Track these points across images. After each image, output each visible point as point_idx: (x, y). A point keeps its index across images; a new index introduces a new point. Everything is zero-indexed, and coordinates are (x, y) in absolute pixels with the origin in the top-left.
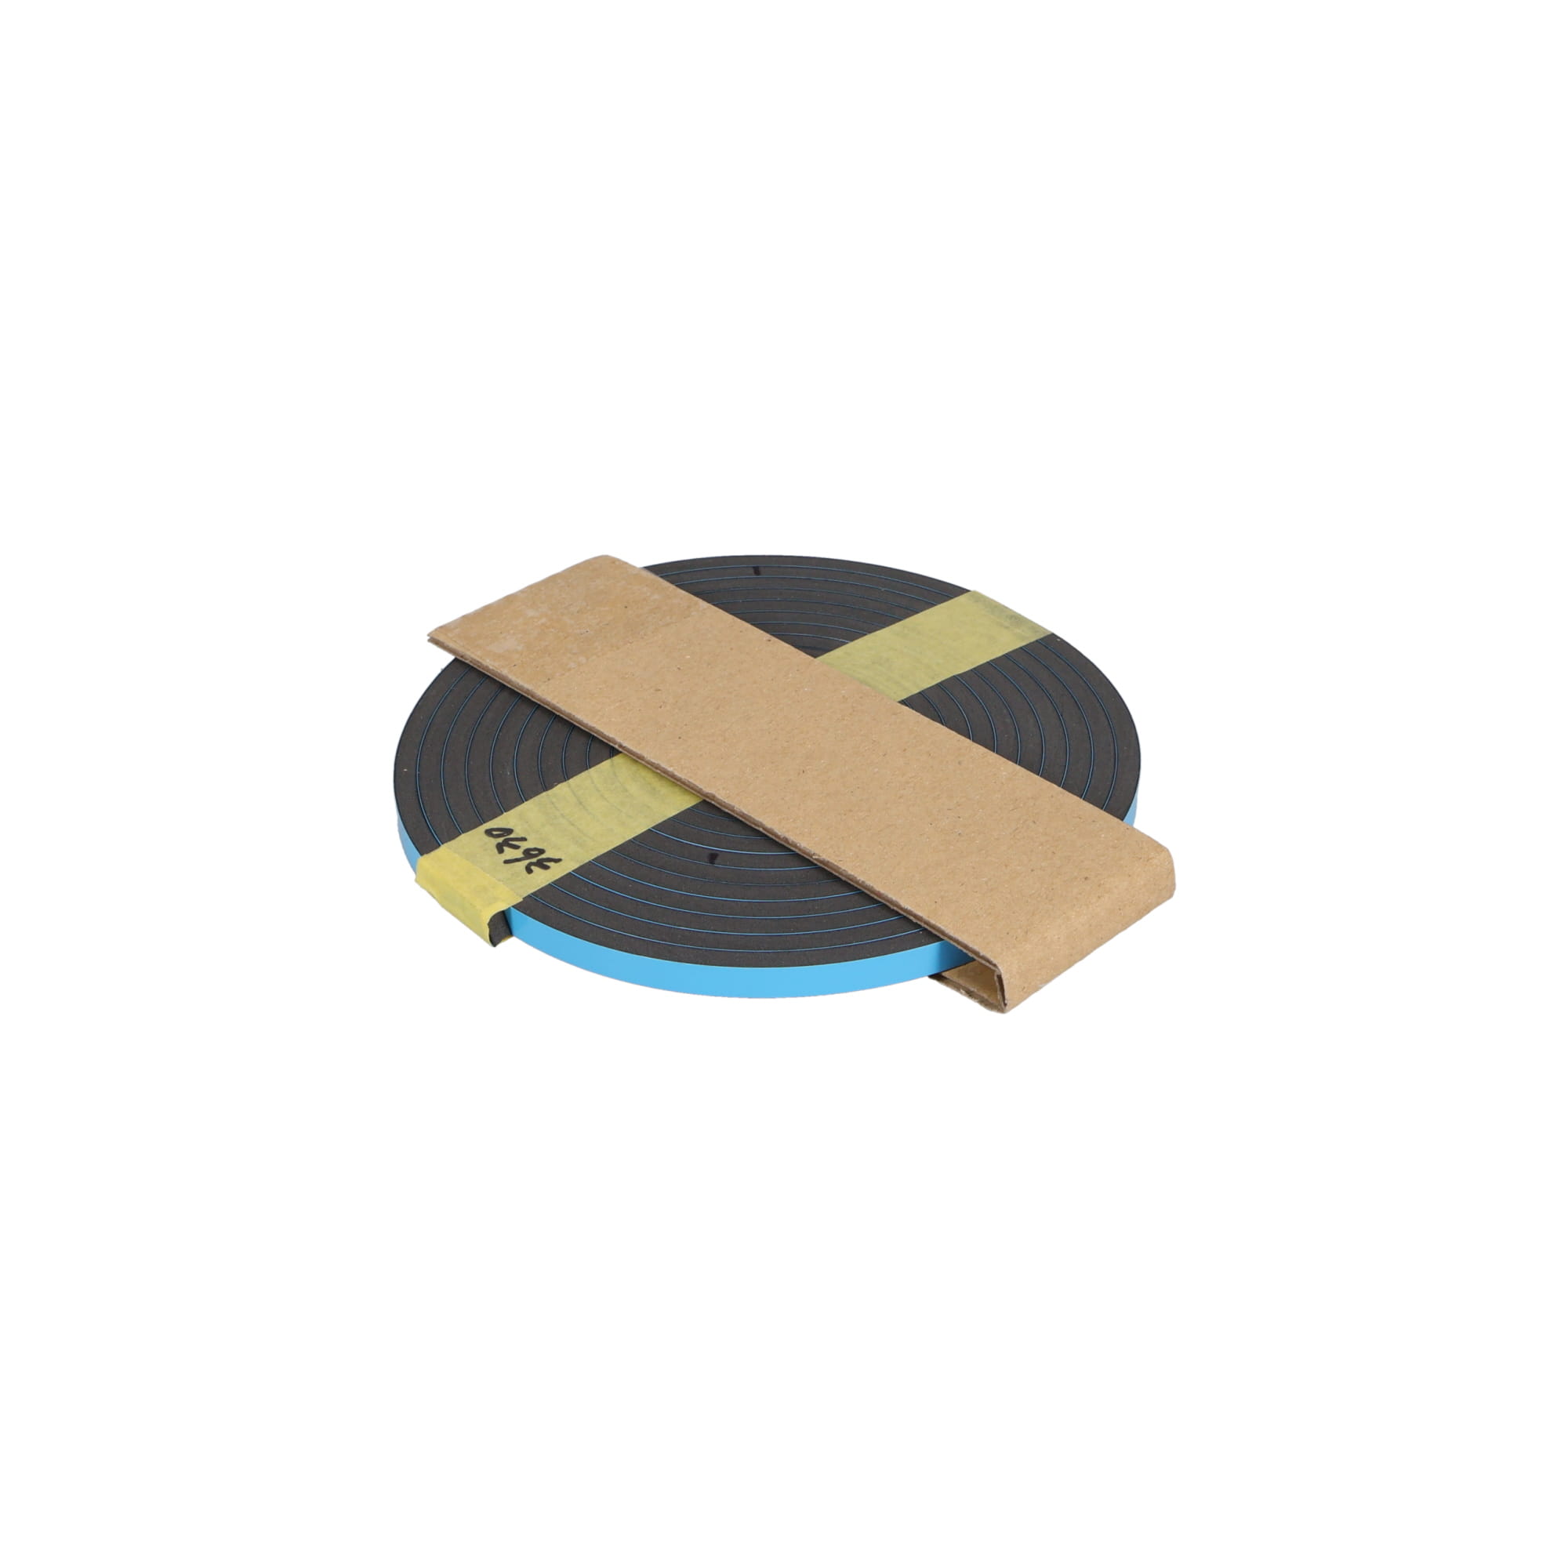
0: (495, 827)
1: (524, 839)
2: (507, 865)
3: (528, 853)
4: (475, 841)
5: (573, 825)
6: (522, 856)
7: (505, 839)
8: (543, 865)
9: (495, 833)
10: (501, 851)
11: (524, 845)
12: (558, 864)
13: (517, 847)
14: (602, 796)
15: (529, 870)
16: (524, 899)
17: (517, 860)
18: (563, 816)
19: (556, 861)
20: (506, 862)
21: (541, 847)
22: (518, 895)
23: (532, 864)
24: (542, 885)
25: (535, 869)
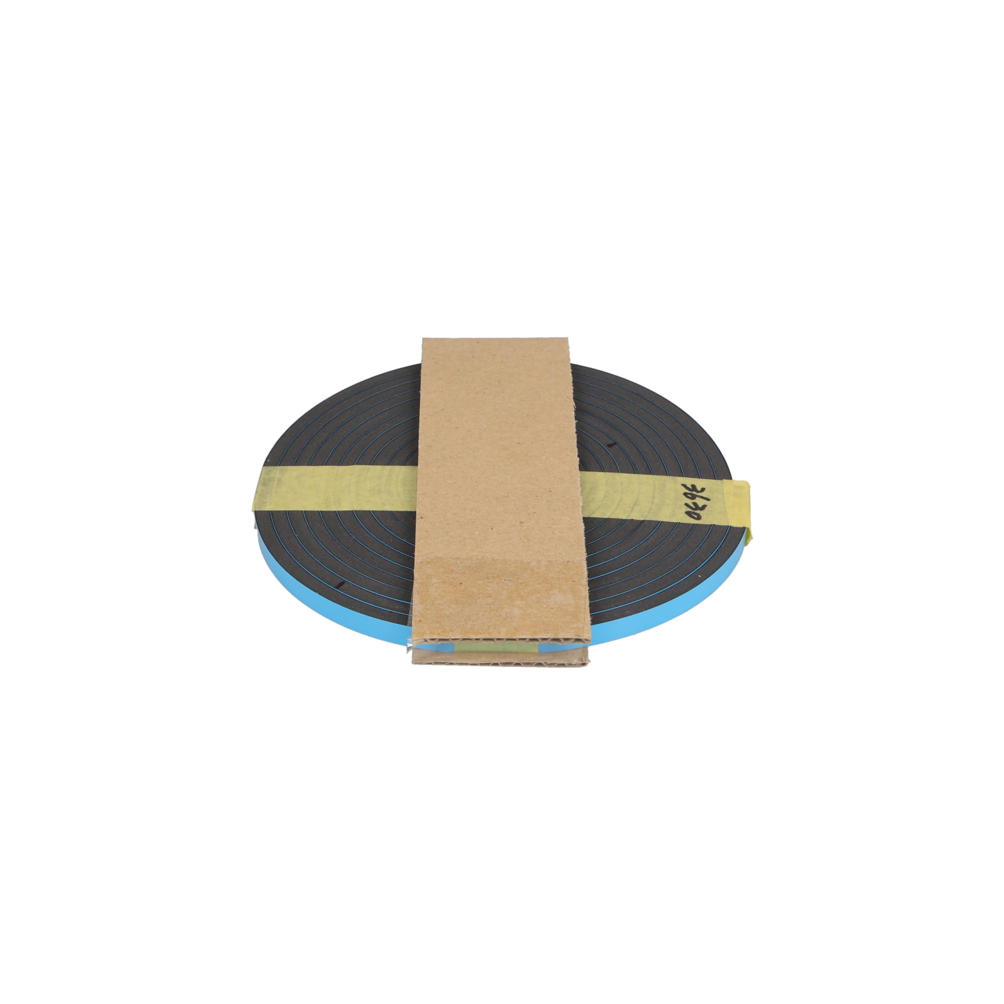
0: (692, 519)
1: (687, 505)
2: (709, 498)
3: (693, 497)
4: (708, 518)
5: (654, 496)
6: (697, 498)
7: (694, 511)
8: (694, 488)
9: (696, 516)
10: (704, 507)
11: (690, 502)
12: (685, 484)
13: (695, 504)
14: (620, 501)
15: (703, 490)
16: (722, 479)
17: (702, 497)
18: (653, 503)
19: (684, 486)
20: (708, 500)
21: (684, 496)
22: (723, 482)
23: (698, 492)
24: (706, 480)
25: (699, 489)
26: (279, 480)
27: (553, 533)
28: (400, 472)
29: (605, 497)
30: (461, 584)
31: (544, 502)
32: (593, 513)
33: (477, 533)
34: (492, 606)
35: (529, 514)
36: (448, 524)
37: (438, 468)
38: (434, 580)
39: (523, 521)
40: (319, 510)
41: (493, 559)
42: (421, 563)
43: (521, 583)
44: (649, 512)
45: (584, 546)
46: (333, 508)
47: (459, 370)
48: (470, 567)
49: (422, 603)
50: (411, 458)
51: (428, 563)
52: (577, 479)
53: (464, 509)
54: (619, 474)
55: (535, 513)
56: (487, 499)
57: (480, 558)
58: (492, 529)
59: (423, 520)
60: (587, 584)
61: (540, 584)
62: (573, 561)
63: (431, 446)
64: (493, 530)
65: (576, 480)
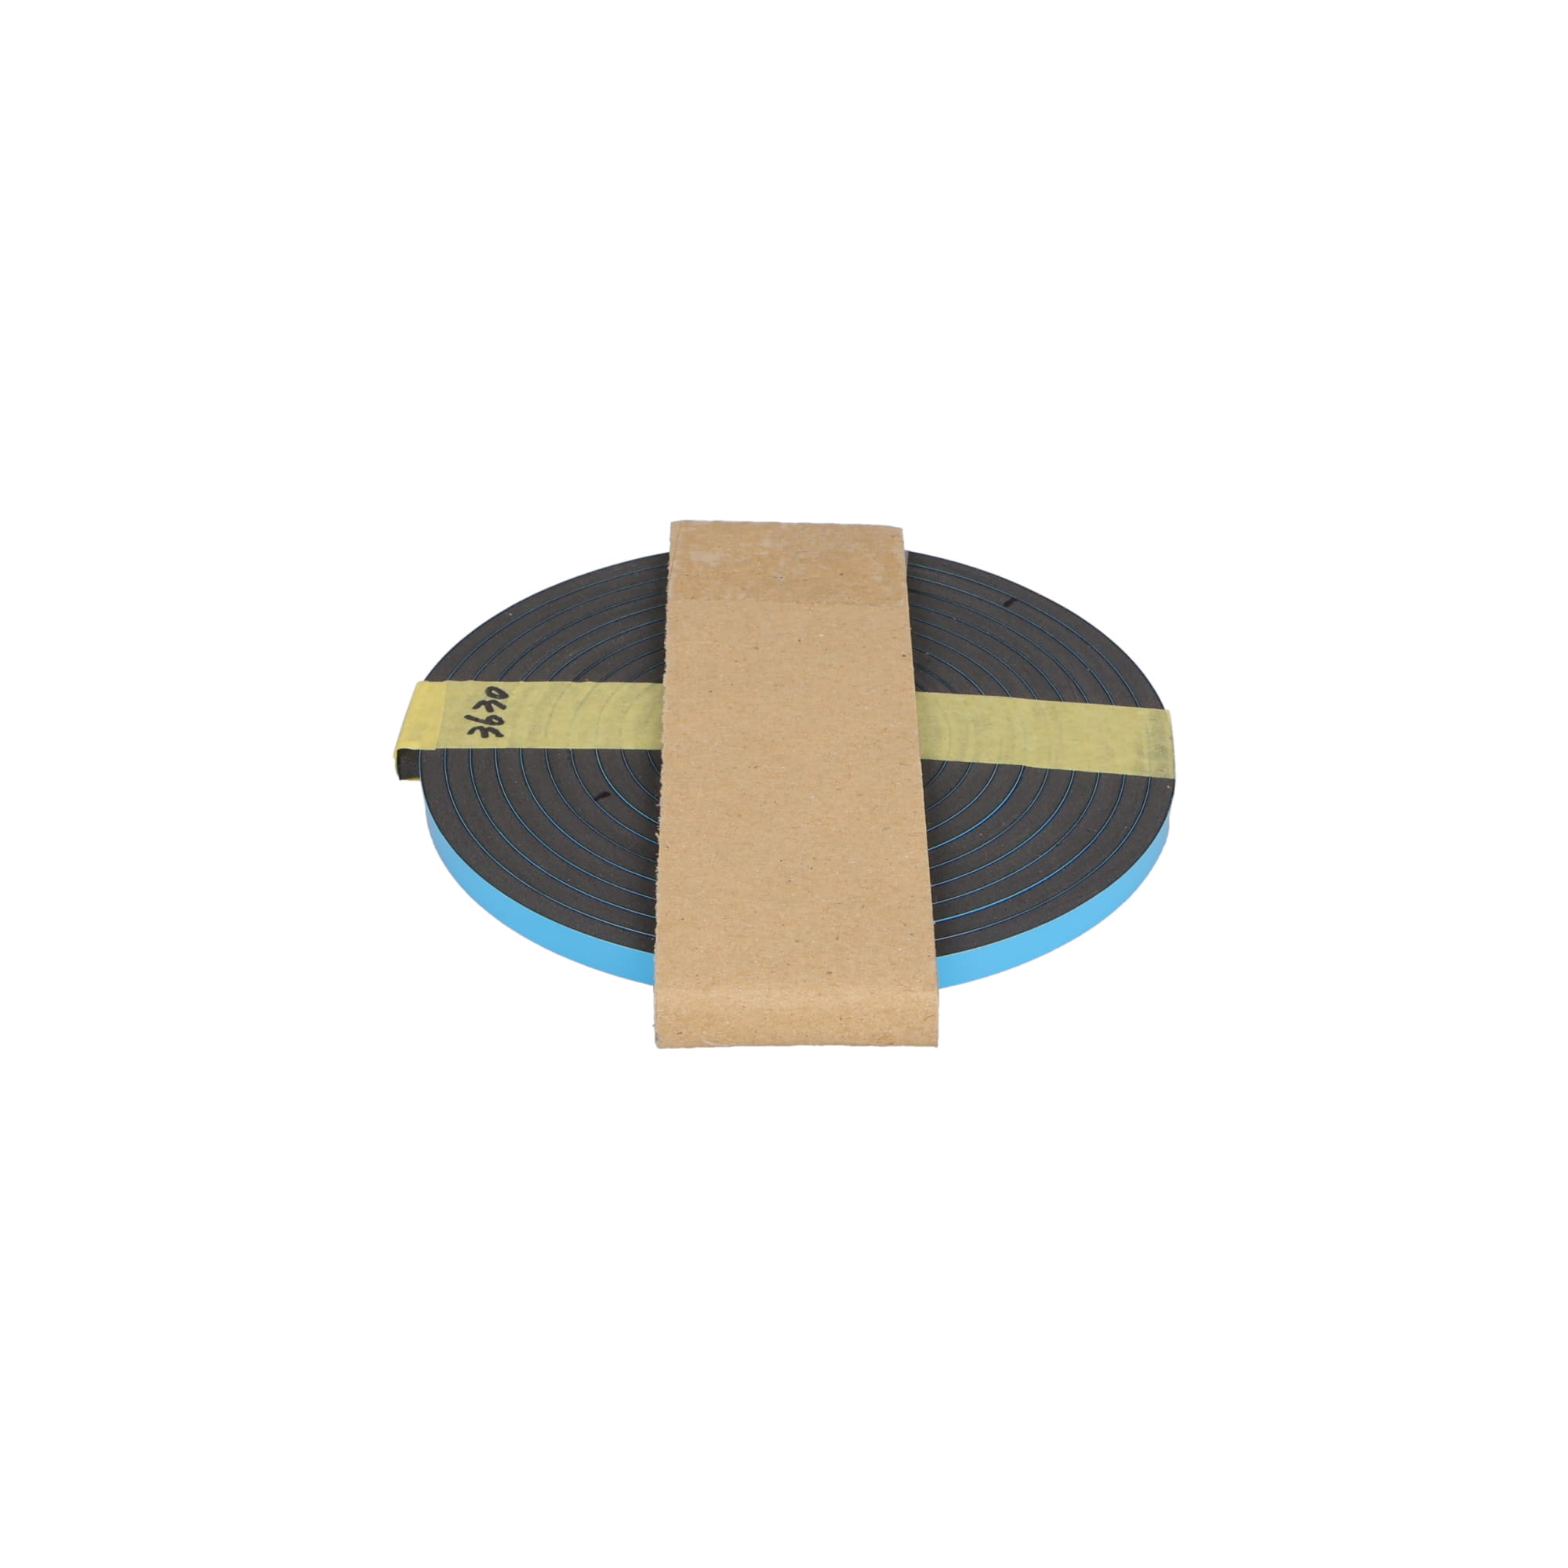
0: (500, 688)
1: (503, 707)
2: (466, 719)
3: (490, 718)
4: (475, 689)
5: (550, 716)
6: (485, 718)
7: (494, 699)
8: (486, 733)
9: (493, 692)
10: (477, 707)
11: (498, 712)
12: (497, 738)
13: (490, 709)
14: (604, 707)
15: (471, 732)
16: (437, 750)
17: (477, 720)
18: (554, 706)
19: (498, 734)
20: (468, 717)
21: (504, 719)
22: (437, 744)
23: (481, 728)
24: (463, 747)
25: (478, 733)
26: (1140, 753)
27: (711, 634)
28: (947, 752)
29: (625, 712)
30: (841, 574)
31: (721, 676)
32: (647, 689)
33: (822, 636)
34: (799, 550)
35: (745, 660)
36: (864, 647)
37: (886, 729)
38: (879, 579)
39: (755, 650)
40: (1064, 703)
41: (797, 602)
42: (899, 599)
43: (759, 574)
44: (563, 693)
45: (668, 620)
46: (1043, 704)
47: (863, 906)
48: (831, 594)
49: (892, 554)
50: (932, 770)
51: (889, 599)
52: (667, 710)
53: (841, 667)
54: (599, 748)
55: (736, 661)
56: (807, 681)
57: (816, 604)
58: (799, 640)
59: (903, 653)
60: (670, 573)
61: (735, 573)
62: (686, 598)
63: (901, 764)
64: (797, 638)
65: (669, 709)
